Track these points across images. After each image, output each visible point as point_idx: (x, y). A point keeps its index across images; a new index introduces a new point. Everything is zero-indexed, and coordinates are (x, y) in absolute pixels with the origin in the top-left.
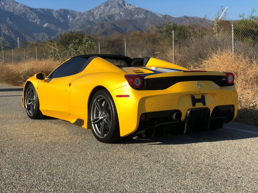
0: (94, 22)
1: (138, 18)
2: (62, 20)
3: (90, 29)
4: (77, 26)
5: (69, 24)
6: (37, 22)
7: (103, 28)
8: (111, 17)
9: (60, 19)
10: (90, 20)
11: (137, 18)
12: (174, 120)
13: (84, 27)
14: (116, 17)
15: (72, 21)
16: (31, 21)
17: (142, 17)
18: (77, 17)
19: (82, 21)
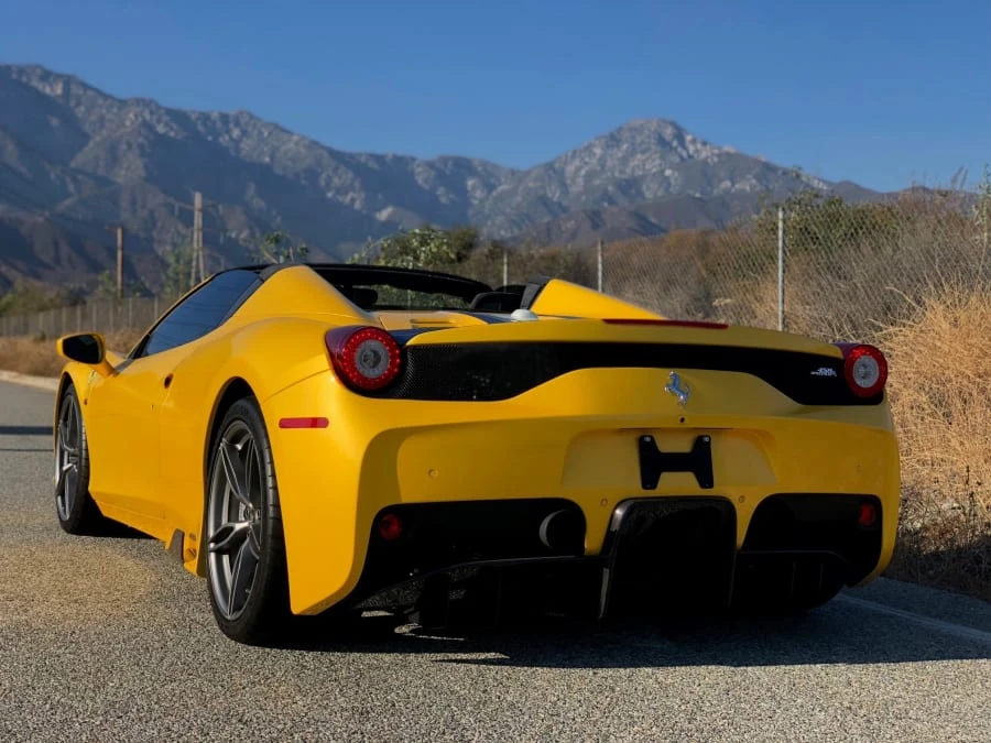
0: (565, 203)
1: (733, 190)
2: (443, 195)
3: (549, 230)
4: (499, 220)
5: (470, 212)
6: (353, 200)
7: (595, 226)
8: (630, 186)
9: (440, 191)
10: (550, 195)
11: (727, 192)
12: (542, 550)
13: (527, 222)
14: (648, 188)
15: (481, 201)
16: (334, 196)
17: (748, 188)
18: (500, 184)
19: (519, 199)
